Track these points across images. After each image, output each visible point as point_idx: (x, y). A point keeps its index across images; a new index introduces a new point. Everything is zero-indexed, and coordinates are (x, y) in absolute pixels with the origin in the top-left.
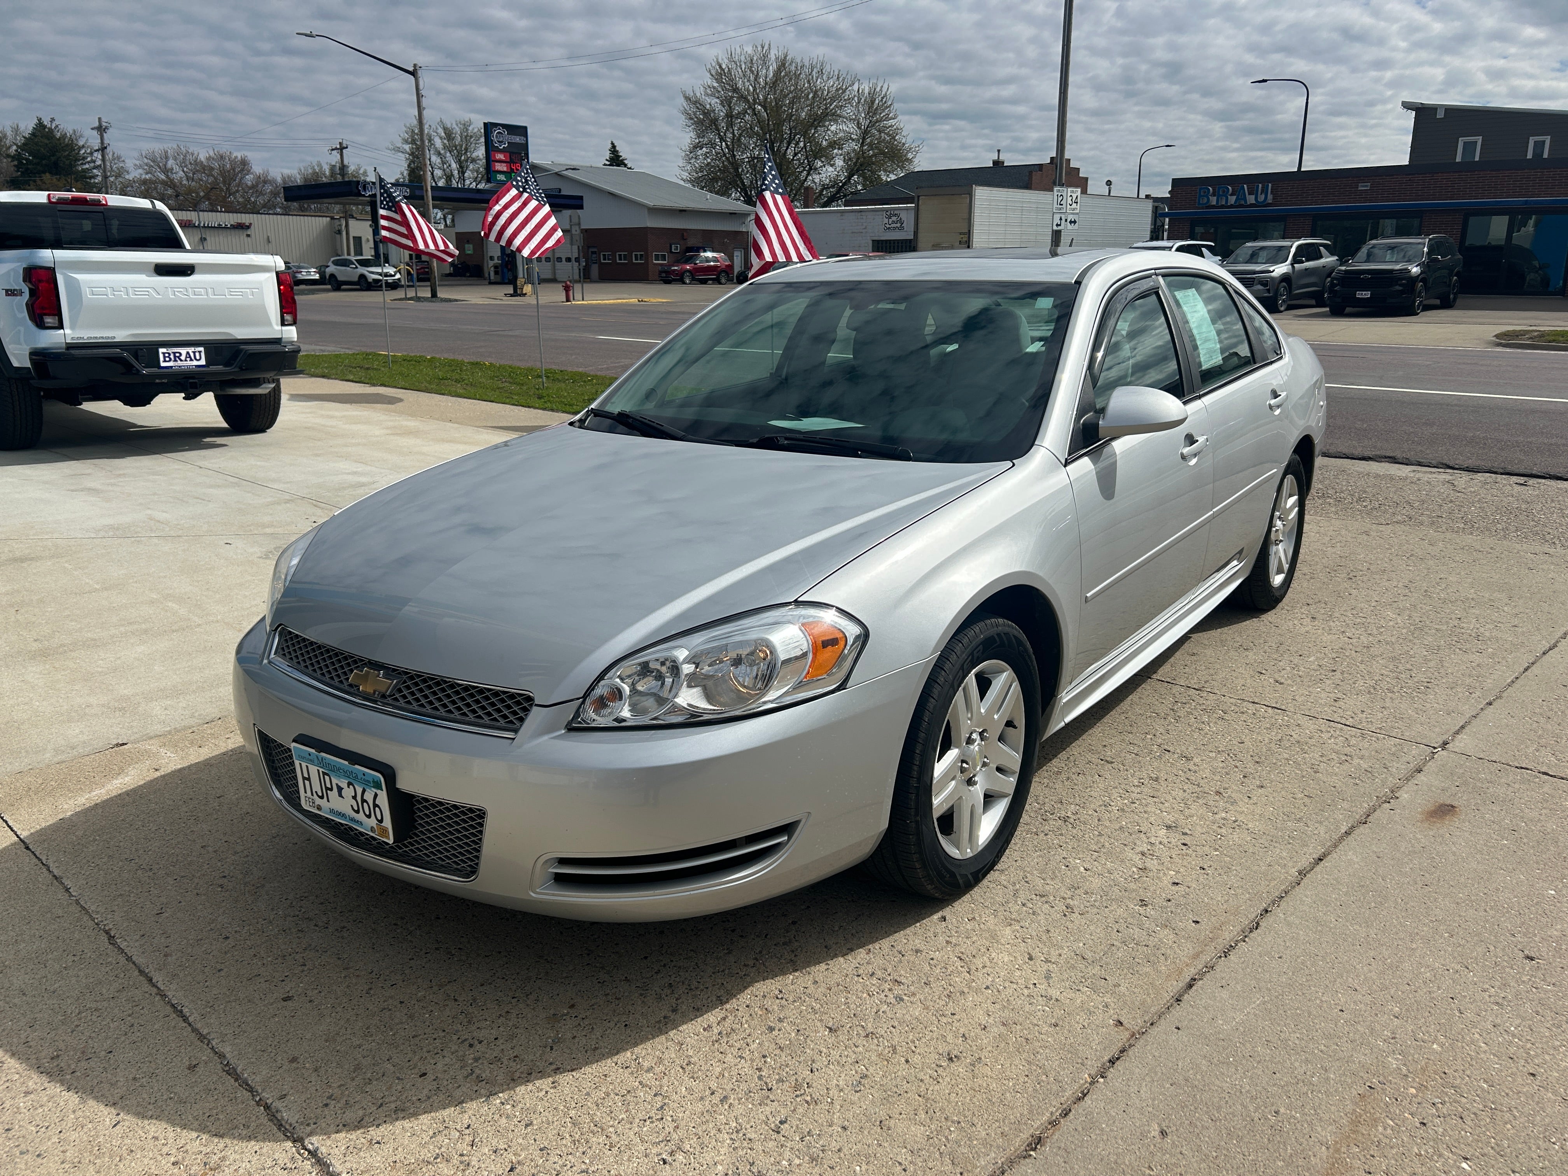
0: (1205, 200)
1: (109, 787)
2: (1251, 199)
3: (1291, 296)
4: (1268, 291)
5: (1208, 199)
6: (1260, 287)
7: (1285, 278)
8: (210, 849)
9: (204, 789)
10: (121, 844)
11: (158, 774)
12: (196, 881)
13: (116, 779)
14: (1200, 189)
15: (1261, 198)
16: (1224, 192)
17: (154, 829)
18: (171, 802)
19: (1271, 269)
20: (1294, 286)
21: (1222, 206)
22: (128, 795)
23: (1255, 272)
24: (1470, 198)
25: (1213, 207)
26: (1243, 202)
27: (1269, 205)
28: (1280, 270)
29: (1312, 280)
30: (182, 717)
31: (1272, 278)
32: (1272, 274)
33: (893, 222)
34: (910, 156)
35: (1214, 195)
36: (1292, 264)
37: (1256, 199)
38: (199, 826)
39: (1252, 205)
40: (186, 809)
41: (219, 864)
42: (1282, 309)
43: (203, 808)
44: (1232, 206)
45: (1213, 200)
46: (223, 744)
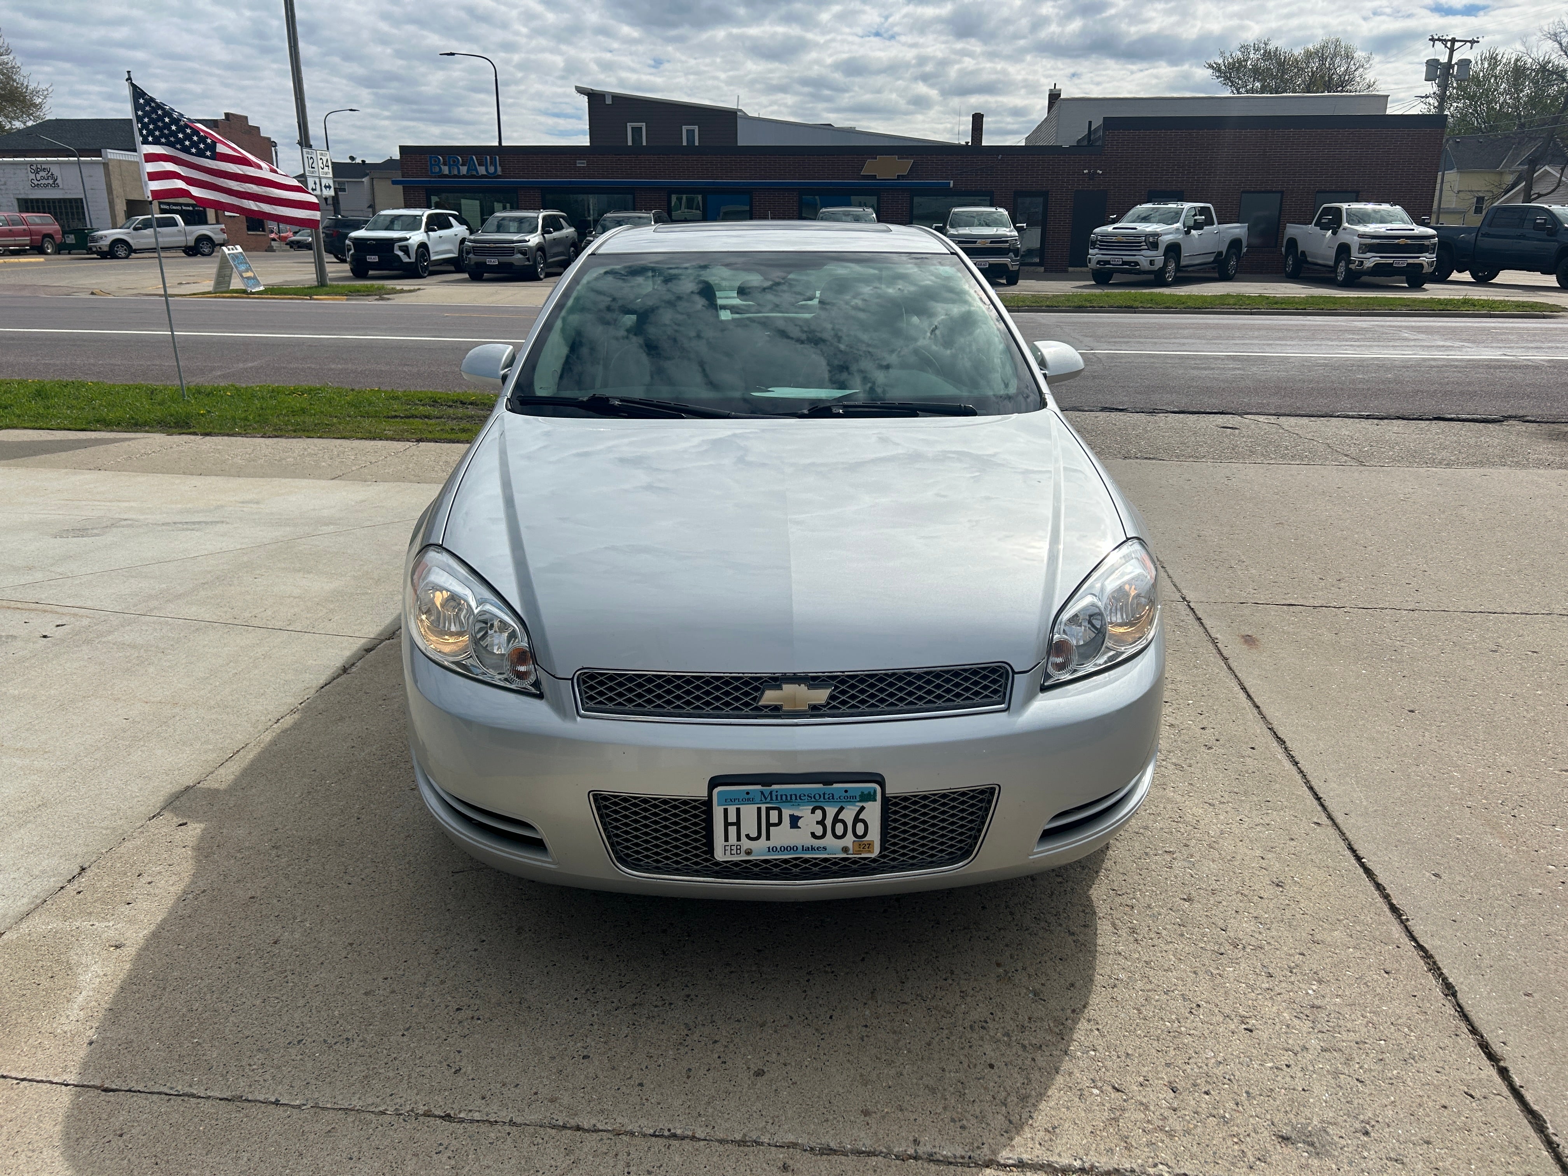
0: (437, 170)
2: (482, 170)
3: (547, 265)
4: (528, 259)
5: (440, 168)
6: (520, 256)
7: (540, 248)
14: (431, 158)
15: (492, 169)
16: (454, 162)
19: (527, 238)
20: (548, 255)
21: (455, 176)
23: (513, 242)
24: (670, 178)
25: (446, 176)
26: (474, 173)
27: (499, 177)
28: (534, 240)
29: (560, 249)
31: (529, 247)
32: (529, 244)
33: (43, 178)
34: (38, 101)
35: (445, 164)
36: (543, 234)
37: (487, 170)
39: (483, 176)
42: (542, 277)
44: (464, 176)
45: (446, 170)
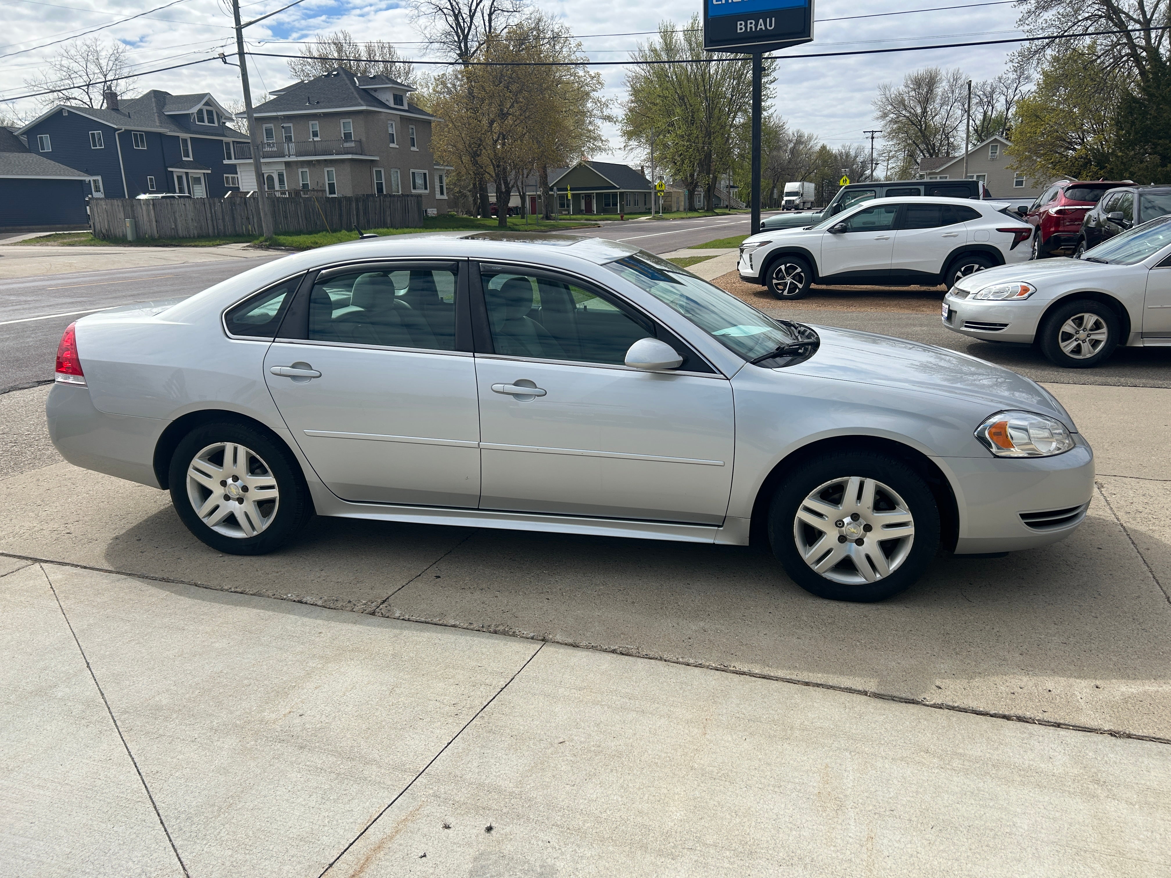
1: (1141, 689)
8: (1093, 614)
9: (1071, 655)
10: (1146, 642)
11: (1098, 683)
12: (1111, 603)
13: (1132, 693)
17: (1122, 642)
18: (1100, 655)
22: (1129, 676)
30: (1041, 739)
38: (1091, 631)
40: (1093, 645)
41: (1093, 605)
43: (1081, 641)
46: (1031, 684)
